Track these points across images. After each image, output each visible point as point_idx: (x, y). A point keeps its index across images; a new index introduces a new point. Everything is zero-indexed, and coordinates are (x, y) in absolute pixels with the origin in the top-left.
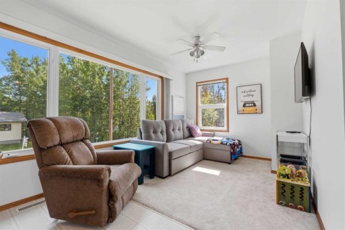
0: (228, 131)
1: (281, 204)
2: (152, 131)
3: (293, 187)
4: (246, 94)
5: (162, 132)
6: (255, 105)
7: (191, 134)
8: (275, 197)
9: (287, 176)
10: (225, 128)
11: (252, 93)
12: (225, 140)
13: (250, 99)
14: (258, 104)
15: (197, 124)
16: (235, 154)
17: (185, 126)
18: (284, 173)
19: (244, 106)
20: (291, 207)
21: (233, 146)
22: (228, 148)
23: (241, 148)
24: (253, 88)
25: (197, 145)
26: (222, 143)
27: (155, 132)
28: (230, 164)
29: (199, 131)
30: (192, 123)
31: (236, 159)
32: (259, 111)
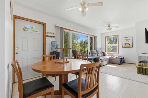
0: (118, 54)
1: (139, 73)
2: (93, 53)
3: (143, 68)
4: (126, 41)
5: (96, 54)
6: (129, 44)
7: (104, 55)
8: (137, 72)
9: (141, 66)
10: (117, 53)
11: (128, 40)
12: (118, 57)
13: (127, 42)
14: (131, 44)
15: (106, 51)
16: (122, 61)
17: (102, 52)
18: (140, 65)
19: (125, 45)
20: (142, 74)
21: (121, 59)
22: (119, 59)
23: (124, 60)
24: (129, 38)
25: (107, 58)
26: (117, 58)
27: (94, 54)
28: (120, 65)
29: (107, 54)
30: (104, 51)
31: (122, 63)
32: (131, 46)
